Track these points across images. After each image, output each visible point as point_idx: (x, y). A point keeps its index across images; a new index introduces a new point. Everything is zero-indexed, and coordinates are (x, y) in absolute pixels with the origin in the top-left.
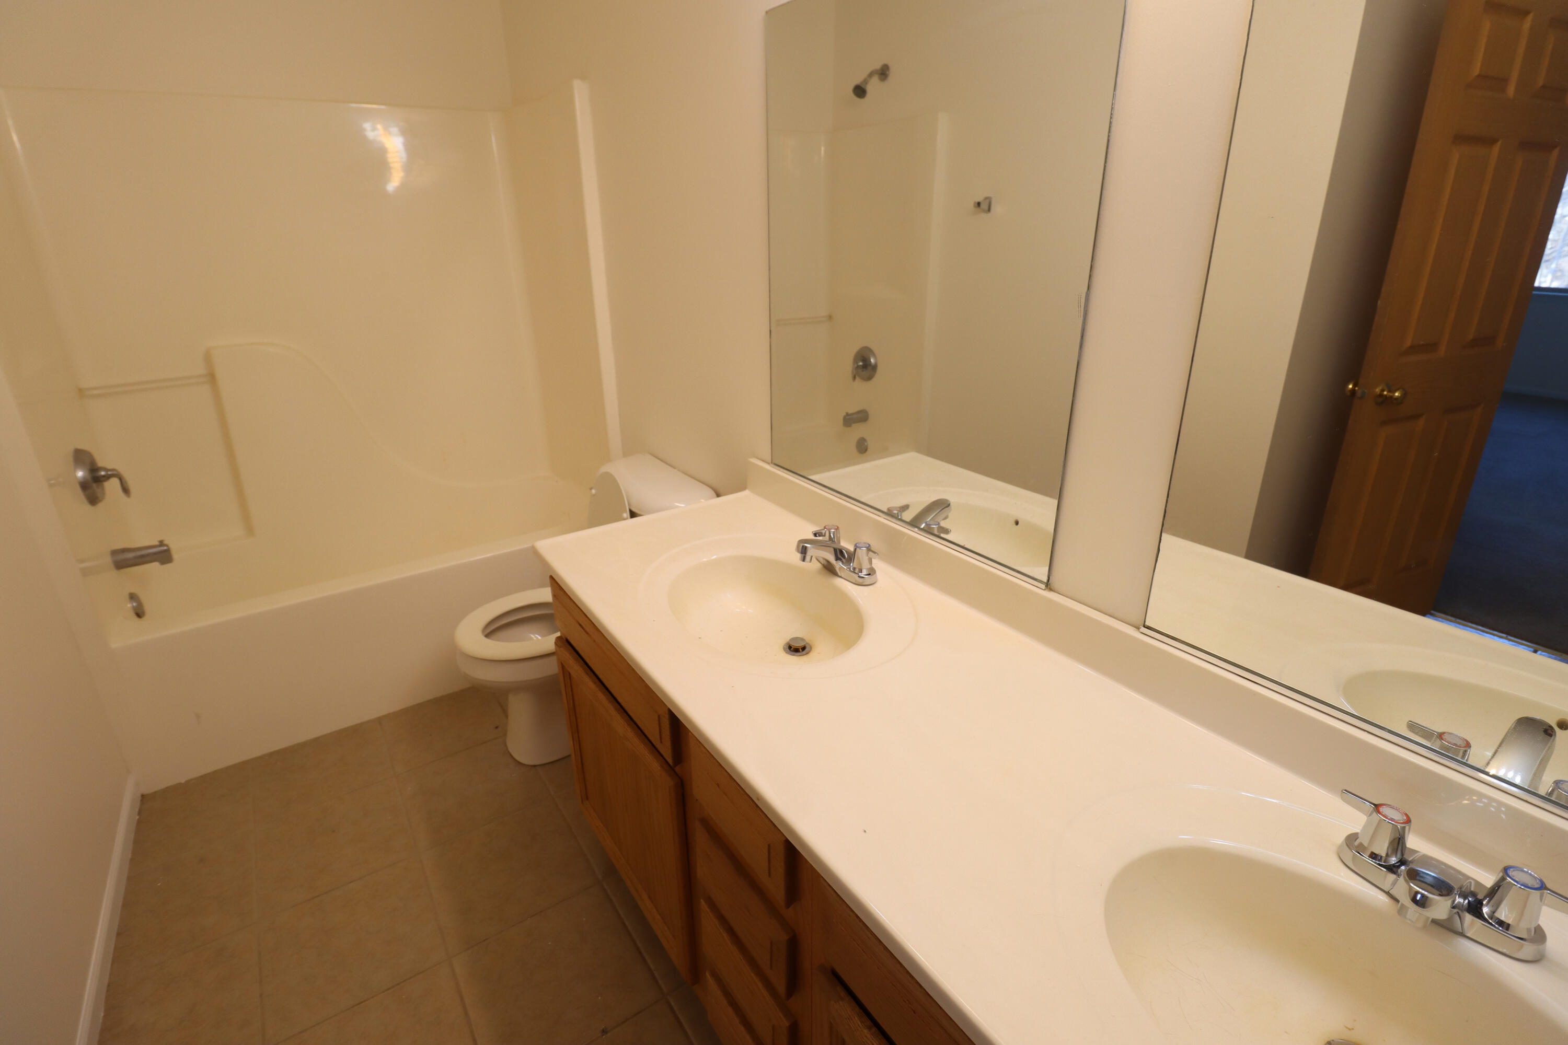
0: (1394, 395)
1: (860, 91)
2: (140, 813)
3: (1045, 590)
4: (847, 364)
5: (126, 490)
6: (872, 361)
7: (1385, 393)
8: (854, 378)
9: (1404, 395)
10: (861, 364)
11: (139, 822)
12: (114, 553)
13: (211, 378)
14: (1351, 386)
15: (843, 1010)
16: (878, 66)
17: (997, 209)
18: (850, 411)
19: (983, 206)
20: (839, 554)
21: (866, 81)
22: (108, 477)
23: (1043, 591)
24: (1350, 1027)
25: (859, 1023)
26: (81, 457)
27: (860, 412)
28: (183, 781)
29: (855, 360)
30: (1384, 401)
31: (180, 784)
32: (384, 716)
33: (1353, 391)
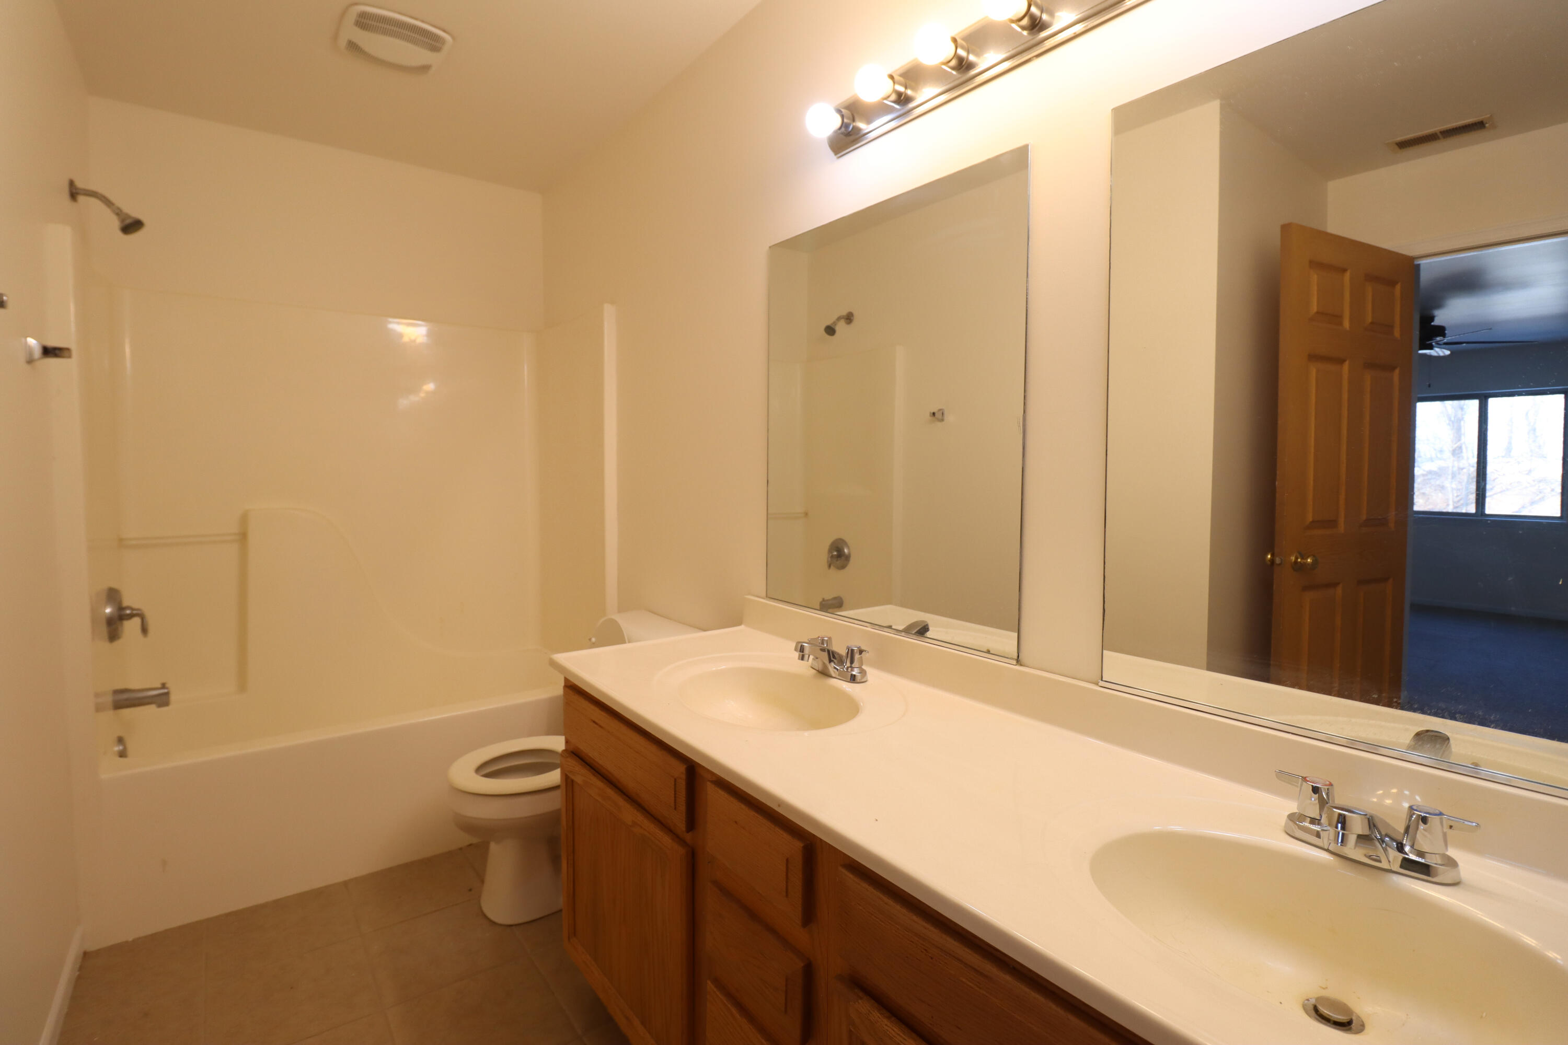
0: (1307, 561)
1: (830, 330)
2: (81, 968)
3: (1016, 665)
4: (823, 554)
5: (144, 630)
6: (846, 551)
7: (1299, 560)
8: (830, 566)
9: (1315, 562)
10: (835, 553)
11: (79, 978)
12: (117, 692)
13: (243, 537)
14: (1269, 556)
15: (863, 1007)
16: (844, 313)
17: (950, 418)
18: (826, 598)
19: (937, 416)
20: (832, 656)
21: (835, 323)
22: (131, 616)
23: (1014, 666)
24: (1324, 987)
25: (879, 1015)
26: (113, 595)
27: (835, 598)
28: (130, 939)
29: (830, 551)
30: (1298, 567)
31: (127, 942)
32: (351, 880)
33: (1272, 561)
